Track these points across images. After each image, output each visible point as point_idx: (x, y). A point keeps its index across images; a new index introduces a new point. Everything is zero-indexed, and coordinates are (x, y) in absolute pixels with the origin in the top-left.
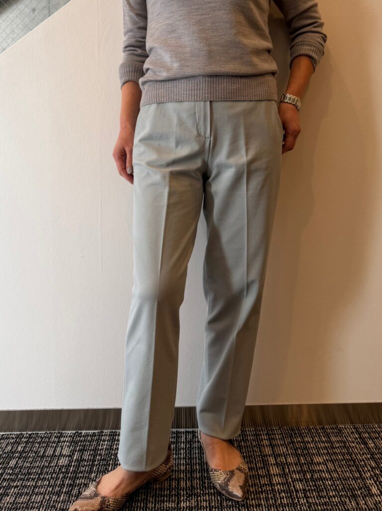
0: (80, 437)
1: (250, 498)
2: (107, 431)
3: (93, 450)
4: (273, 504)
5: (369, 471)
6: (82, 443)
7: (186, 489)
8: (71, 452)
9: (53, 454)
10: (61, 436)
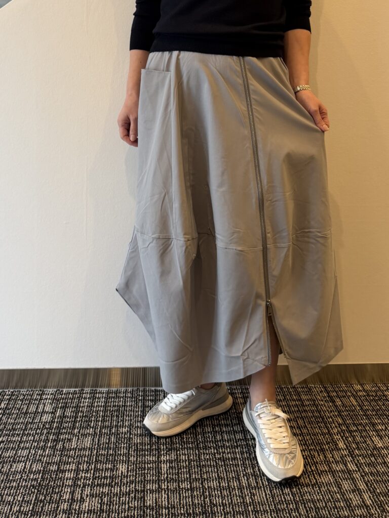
0: (62, 395)
1: (226, 451)
2: (87, 389)
3: (75, 407)
4: (248, 457)
5: (336, 427)
6: (64, 401)
7: (166, 445)
8: (53, 409)
9: (36, 411)
10: (43, 394)
